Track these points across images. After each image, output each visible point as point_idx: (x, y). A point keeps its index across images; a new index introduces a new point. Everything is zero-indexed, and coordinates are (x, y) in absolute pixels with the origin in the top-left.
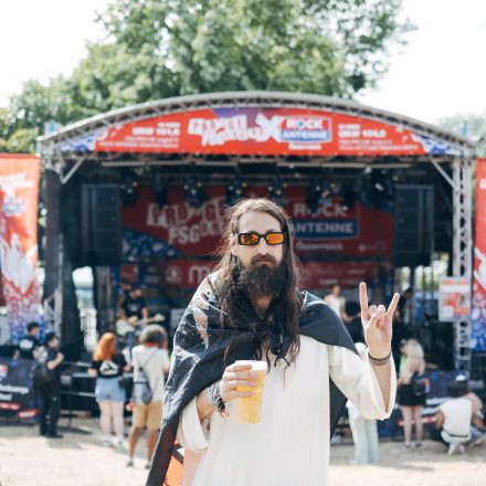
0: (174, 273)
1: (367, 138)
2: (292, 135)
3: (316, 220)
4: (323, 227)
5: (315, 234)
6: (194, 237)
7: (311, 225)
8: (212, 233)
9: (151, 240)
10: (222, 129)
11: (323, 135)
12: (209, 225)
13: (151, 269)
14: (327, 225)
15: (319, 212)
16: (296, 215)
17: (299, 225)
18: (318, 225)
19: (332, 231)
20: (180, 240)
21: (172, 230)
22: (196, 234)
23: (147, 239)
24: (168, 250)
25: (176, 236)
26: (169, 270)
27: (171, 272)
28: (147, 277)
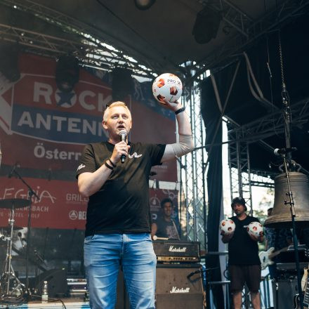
3: (68, 113)
5: (65, 135)
7: (60, 119)
14: (86, 123)
15: (73, 101)
16: (36, 99)
17: (39, 117)
18: (71, 120)
19: (94, 132)
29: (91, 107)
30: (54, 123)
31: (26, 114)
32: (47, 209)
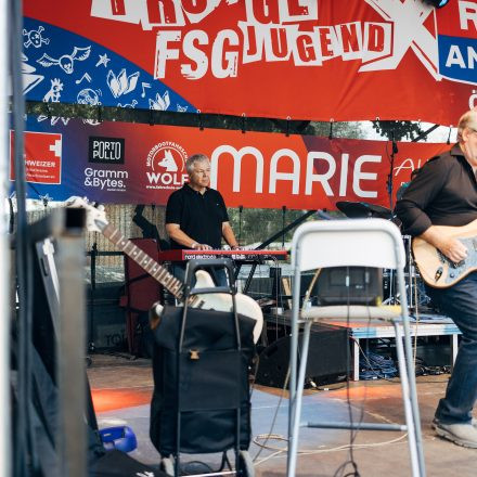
0: (169, 163)
6: (225, 64)
8: (271, 57)
9: (104, 60)
12: (263, 32)
13: (101, 149)
17: (472, 51)
20: (186, 69)
21: (163, 38)
22: (232, 56)
23: (94, 57)
24: (151, 94)
25: (174, 54)
26: (155, 149)
27: (160, 156)
28: (89, 172)
31: (454, 49)
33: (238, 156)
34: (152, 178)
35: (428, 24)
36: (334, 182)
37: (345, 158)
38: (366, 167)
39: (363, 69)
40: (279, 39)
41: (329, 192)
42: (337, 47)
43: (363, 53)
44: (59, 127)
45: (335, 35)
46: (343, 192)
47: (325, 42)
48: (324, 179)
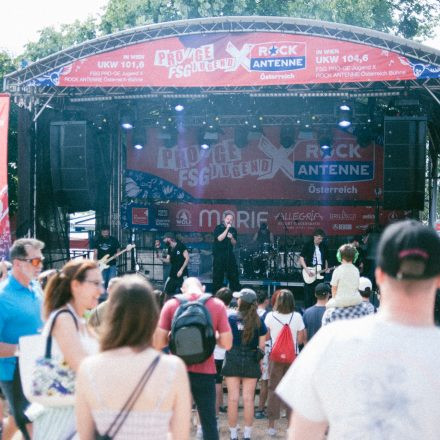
1: (348, 64)
2: (264, 64)
3: (329, 162)
4: (337, 170)
6: (204, 180)
7: (324, 167)
8: (222, 176)
9: (161, 183)
10: (188, 61)
11: (298, 62)
14: (341, 167)
15: (332, 153)
16: (308, 156)
17: (311, 167)
18: (331, 166)
19: (346, 173)
20: (190, 183)
21: (182, 173)
22: (206, 176)
23: (158, 182)
24: (178, 193)
25: (186, 178)
26: (179, 213)
27: (181, 215)
28: (158, 220)
29: (344, 156)
30: (320, 170)
31: (303, 166)
32: (318, 224)
33: (210, 213)
34: (178, 222)
35: (290, 157)
36: (249, 222)
37: (253, 213)
38: (262, 216)
39: (259, 179)
40: (225, 170)
41: (247, 226)
42: (249, 170)
43: (260, 172)
44: (147, 206)
45: (248, 166)
46: (253, 226)
47: (244, 168)
48: (245, 221)
